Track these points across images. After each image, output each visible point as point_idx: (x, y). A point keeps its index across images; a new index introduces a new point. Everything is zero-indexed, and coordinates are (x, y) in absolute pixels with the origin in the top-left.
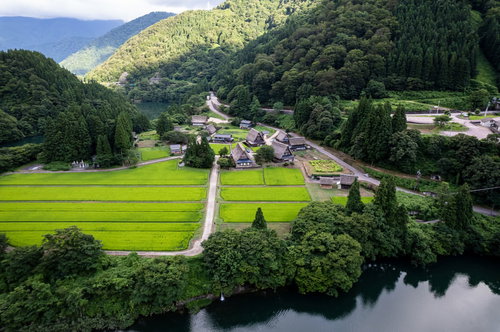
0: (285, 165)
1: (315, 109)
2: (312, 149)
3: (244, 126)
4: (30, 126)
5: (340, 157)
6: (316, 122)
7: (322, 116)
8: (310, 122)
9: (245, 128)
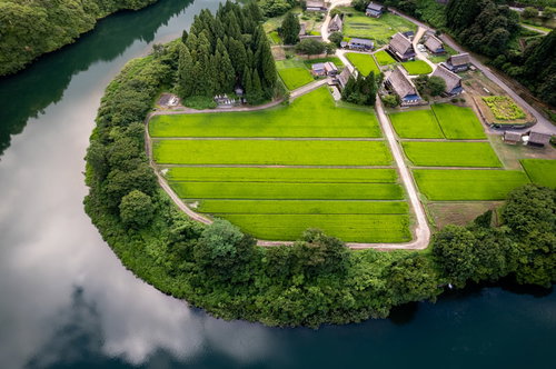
0: (454, 101)
1: (486, 11)
2: (477, 71)
3: (373, 13)
4: (97, 6)
5: (515, 89)
6: (483, 30)
7: (495, 25)
8: (475, 28)
9: (372, 16)
